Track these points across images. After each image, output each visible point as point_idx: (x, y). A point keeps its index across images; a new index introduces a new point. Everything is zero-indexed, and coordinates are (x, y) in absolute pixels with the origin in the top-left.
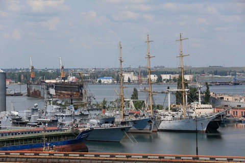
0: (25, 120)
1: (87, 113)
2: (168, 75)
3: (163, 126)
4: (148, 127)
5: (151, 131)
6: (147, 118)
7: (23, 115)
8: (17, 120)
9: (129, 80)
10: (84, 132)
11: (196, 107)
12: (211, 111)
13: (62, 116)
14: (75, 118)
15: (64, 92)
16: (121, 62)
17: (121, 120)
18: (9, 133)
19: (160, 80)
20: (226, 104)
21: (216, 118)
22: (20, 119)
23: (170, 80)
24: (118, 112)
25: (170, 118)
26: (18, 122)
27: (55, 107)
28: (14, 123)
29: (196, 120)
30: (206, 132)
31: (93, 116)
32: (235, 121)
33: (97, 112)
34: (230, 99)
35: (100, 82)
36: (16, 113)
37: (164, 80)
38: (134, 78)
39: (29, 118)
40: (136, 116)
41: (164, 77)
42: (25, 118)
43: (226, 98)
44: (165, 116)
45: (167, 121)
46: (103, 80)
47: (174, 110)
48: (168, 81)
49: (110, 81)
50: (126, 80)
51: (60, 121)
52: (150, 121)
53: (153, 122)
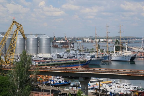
0: (62, 56)
1: (84, 54)
2: (103, 40)
3: (113, 59)
4: (108, 59)
5: (109, 61)
6: (107, 56)
7: (61, 54)
8: (59, 56)
9: (88, 41)
10: (88, 61)
11: (125, 52)
12: (131, 53)
13: (77, 55)
14: (81, 55)
15: (66, 46)
16: (96, 34)
17: (97, 56)
18: (61, 61)
19: (99, 41)
20: (134, 50)
21: (134, 56)
22: (60, 56)
23: (103, 41)
24: (95, 53)
25: (116, 56)
26: (59, 57)
27: (73, 51)
28: (58, 57)
29: (126, 57)
30: (130, 61)
31: (87, 55)
32: (138, 57)
33: (88, 53)
34: (135, 48)
35: (77, 42)
36: (58, 53)
37: (101, 41)
38: (90, 41)
39: (64, 55)
40: (103, 55)
41: (101, 40)
42: (62, 55)
43: (133, 48)
44: (113, 55)
45: (115, 57)
46: (78, 41)
47: (117, 53)
48: (103, 42)
49: (81, 42)
50: (87, 41)
51: (75, 56)
52: (108, 57)
53: (110, 57)
